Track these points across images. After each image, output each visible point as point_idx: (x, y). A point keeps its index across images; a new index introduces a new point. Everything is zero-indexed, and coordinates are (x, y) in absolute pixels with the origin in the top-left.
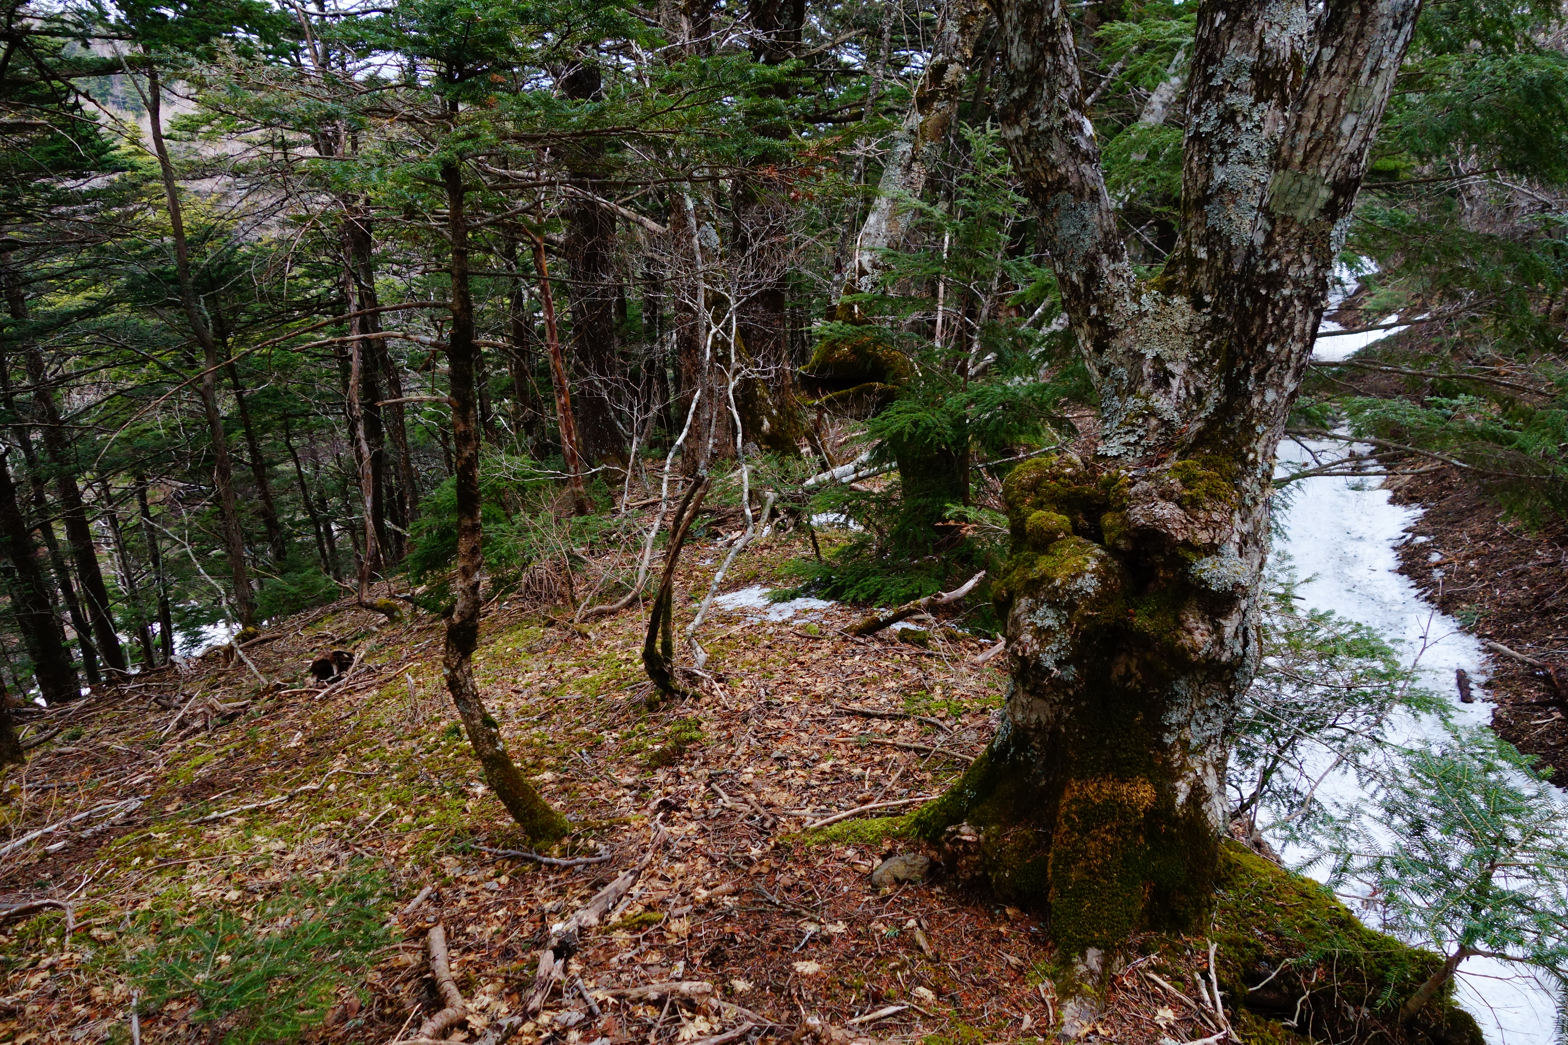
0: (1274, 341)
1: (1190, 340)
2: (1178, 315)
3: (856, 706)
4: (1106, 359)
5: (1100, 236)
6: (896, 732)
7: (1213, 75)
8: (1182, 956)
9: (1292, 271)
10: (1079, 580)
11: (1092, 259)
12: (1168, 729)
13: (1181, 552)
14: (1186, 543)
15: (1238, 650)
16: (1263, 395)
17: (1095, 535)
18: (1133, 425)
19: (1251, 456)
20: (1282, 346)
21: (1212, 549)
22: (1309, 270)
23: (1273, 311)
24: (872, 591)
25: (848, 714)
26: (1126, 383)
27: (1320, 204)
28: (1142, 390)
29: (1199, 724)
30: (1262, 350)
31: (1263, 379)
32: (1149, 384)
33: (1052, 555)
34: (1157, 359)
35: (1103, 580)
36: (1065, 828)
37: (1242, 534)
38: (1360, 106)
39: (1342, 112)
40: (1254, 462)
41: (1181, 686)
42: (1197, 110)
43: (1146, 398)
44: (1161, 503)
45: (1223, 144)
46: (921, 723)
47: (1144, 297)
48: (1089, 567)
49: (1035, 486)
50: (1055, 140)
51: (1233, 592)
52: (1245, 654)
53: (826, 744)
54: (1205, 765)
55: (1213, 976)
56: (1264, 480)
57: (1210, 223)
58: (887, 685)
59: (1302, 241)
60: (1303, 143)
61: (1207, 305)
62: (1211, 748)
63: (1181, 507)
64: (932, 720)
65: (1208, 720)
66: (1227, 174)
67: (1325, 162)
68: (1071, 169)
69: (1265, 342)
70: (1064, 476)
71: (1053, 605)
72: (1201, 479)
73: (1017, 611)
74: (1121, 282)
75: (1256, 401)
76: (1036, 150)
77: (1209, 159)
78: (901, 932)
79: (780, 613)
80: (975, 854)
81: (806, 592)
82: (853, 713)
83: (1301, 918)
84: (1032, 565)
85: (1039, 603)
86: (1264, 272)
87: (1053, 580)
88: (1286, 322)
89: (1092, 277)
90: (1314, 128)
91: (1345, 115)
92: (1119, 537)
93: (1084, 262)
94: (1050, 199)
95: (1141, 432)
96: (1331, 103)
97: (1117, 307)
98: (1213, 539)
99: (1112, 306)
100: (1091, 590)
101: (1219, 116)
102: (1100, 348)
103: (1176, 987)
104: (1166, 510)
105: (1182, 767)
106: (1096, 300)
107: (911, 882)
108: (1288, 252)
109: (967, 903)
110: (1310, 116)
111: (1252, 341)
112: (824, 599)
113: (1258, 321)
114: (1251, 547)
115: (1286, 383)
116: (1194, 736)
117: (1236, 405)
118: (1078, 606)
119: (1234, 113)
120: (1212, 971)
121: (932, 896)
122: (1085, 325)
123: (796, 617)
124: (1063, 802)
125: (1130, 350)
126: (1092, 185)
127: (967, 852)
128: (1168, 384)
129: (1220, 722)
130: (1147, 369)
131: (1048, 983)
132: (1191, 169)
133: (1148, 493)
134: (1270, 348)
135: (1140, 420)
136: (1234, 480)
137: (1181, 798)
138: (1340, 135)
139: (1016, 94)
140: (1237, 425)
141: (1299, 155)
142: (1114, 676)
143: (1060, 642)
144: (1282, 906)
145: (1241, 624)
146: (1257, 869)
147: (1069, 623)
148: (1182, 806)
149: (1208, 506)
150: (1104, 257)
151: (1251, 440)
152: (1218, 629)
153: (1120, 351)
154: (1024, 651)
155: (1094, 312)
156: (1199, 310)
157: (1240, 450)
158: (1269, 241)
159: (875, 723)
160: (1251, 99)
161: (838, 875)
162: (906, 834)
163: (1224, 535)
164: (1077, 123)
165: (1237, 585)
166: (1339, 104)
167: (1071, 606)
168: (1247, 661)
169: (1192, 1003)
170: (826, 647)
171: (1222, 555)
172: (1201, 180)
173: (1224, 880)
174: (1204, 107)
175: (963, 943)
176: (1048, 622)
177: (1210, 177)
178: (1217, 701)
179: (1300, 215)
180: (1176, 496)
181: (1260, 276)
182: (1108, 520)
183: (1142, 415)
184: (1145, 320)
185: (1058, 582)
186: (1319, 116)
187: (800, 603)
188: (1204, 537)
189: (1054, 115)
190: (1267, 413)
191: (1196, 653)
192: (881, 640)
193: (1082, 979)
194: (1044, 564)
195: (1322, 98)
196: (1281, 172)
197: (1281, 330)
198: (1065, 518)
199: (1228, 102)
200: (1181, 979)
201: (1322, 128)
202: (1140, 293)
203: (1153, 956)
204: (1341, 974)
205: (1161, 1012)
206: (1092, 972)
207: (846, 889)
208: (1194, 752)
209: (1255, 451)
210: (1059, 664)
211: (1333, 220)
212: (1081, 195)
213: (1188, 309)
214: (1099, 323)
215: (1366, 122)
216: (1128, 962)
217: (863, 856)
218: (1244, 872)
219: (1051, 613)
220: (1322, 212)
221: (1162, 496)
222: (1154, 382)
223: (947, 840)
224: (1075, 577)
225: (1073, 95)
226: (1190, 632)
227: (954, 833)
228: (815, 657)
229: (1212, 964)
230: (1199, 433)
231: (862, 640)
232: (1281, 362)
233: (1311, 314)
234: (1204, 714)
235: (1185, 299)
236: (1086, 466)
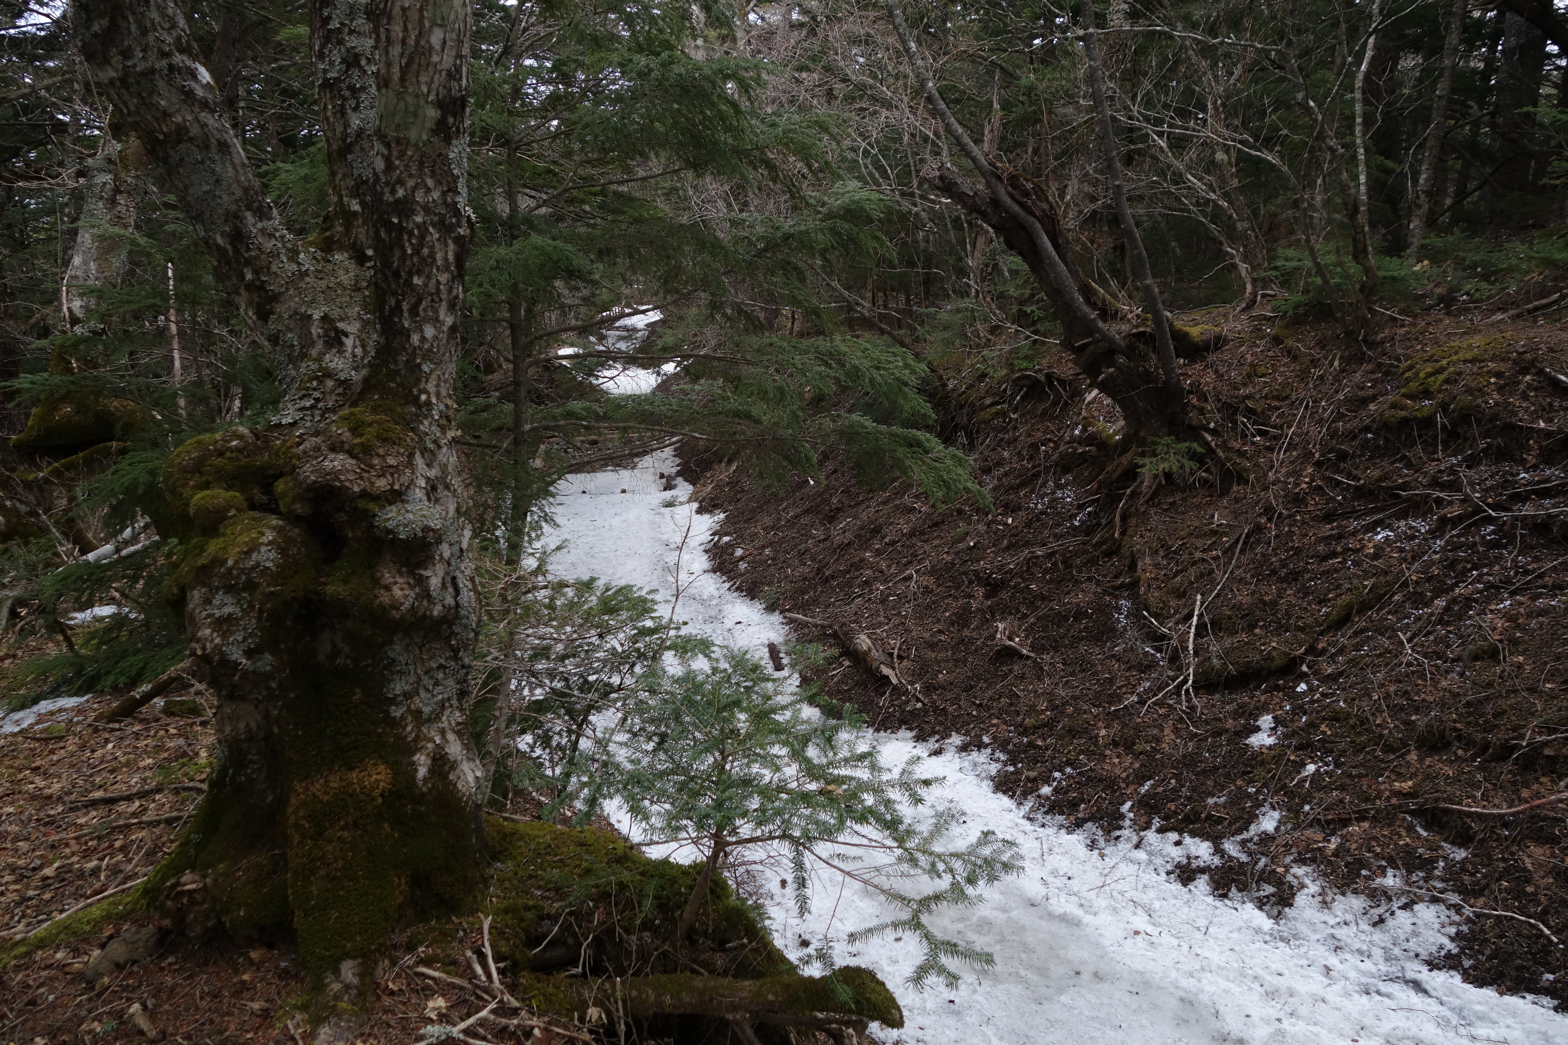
0: (419, 272)
1: (358, 297)
2: (341, 272)
3: (98, 794)
4: (273, 326)
5: (239, 193)
6: (146, 809)
7: (329, 18)
8: (454, 938)
9: (419, 197)
10: (254, 556)
11: (234, 217)
12: (393, 701)
13: (361, 504)
14: (364, 494)
15: (450, 601)
16: (422, 331)
17: (271, 508)
18: (307, 389)
19: (423, 397)
20: (428, 277)
21: (396, 496)
22: (436, 195)
23: (409, 241)
24: (134, 672)
25: (86, 807)
26: (297, 348)
27: (429, 124)
28: (314, 352)
29: (428, 690)
30: (409, 283)
31: (417, 315)
32: (320, 345)
33: (224, 535)
34: (325, 318)
35: (283, 551)
36: (297, 839)
37: (428, 479)
38: (443, 19)
39: (427, 25)
40: (428, 403)
41: (397, 650)
42: (321, 56)
43: (319, 359)
44: (331, 456)
45: (352, 88)
46: (177, 792)
47: (302, 256)
48: (264, 540)
49: (198, 467)
50: (161, 84)
51: (424, 538)
52: (457, 605)
53: (53, 847)
54: (443, 732)
55: (488, 950)
56: (443, 422)
57: (356, 173)
58: (142, 764)
59: (421, 163)
60: (397, 59)
61: (370, 259)
62: (447, 712)
63: (352, 456)
64: (191, 784)
65: (437, 683)
66: (362, 120)
67: (423, 79)
68: (189, 118)
69: (410, 275)
70: (231, 450)
71: (229, 589)
72: (370, 425)
73: (191, 606)
74: (273, 242)
75: (415, 338)
76: (139, 95)
77: (342, 105)
78: (121, 1023)
79: (17, 723)
80: (203, 902)
81: (55, 693)
82: (94, 804)
83: (579, 866)
84: (202, 550)
85: (213, 591)
86: (391, 199)
87: (225, 561)
88: (425, 251)
89: (238, 237)
90: (404, 42)
91: (431, 27)
92: (294, 501)
93: (226, 221)
94: (172, 153)
95: (317, 394)
96: (414, 16)
97: (274, 268)
98: (392, 485)
99: (268, 268)
100: (269, 564)
101: (343, 61)
102: (264, 315)
103: (448, 973)
104: (337, 462)
105: (417, 739)
106: (248, 262)
107: (134, 962)
108: (411, 176)
109: (206, 963)
110: (397, 30)
111: (396, 274)
112: (76, 694)
113: (397, 253)
114: (441, 492)
115: (442, 317)
116: (424, 703)
117: (396, 344)
118: (259, 584)
119: (357, 57)
120: (487, 944)
121: (162, 969)
122: (242, 291)
123: (37, 723)
124: (290, 811)
125: (296, 313)
126: (218, 136)
127: (193, 902)
128: (341, 344)
129: (451, 682)
130: (316, 330)
131: (298, 1017)
132: (327, 119)
133: (317, 449)
134: (416, 280)
135: (315, 383)
136: (411, 424)
137: (422, 772)
138: (431, 48)
139: (96, 27)
140: (401, 365)
141: (396, 70)
142: (321, 657)
143: (245, 629)
144: (561, 860)
145: (447, 573)
146: (536, 833)
147: (251, 606)
148: (425, 780)
149: (381, 451)
150: (248, 214)
151: (419, 380)
152: (422, 581)
153: (286, 316)
154: (204, 648)
155: (249, 276)
156: (362, 265)
157: (411, 392)
158: (389, 167)
159: (122, 807)
160: (371, 42)
161: (41, 985)
162: (133, 910)
163: (405, 479)
164: (188, 68)
165: (426, 529)
166: (422, 17)
167: (251, 586)
168: (463, 612)
169: (464, 983)
170: (72, 744)
171: (407, 502)
172: (339, 129)
173: (500, 852)
174: (326, 51)
175: (197, 1009)
176: (227, 610)
177: (347, 125)
178: (442, 661)
179: (413, 135)
180: (346, 446)
181: (388, 204)
182: (280, 486)
183: (317, 378)
184: (308, 279)
185: (230, 563)
186: (405, 29)
187: (45, 706)
188: (382, 484)
189: (152, 56)
190: (430, 350)
191: (398, 609)
192: (141, 721)
193: (337, 998)
194: (213, 546)
195: (403, 9)
196: (384, 91)
197: (423, 260)
198: (237, 494)
199: (348, 45)
200: (454, 963)
201: (411, 42)
202: (297, 253)
203: (421, 949)
204: (620, 907)
205: (431, 1004)
206: (347, 987)
207: (51, 998)
208: (429, 720)
209: (426, 392)
210: (249, 653)
211: (448, 141)
212: (207, 147)
213: (352, 265)
214: (257, 287)
215: (454, 36)
216: (394, 963)
217: (76, 952)
218: (521, 838)
219: (229, 599)
220: (435, 132)
221: (333, 449)
222: (325, 342)
223: (168, 897)
224: (248, 553)
225: (179, 38)
226: (388, 588)
227: (174, 886)
228: (55, 758)
229: (486, 936)
230: (366, 380)
231: (117, 726)
232: (431, 295)
233: (450, 242)
234: (432, 677)
235: (346, 255)
236: (257, 436)
